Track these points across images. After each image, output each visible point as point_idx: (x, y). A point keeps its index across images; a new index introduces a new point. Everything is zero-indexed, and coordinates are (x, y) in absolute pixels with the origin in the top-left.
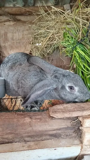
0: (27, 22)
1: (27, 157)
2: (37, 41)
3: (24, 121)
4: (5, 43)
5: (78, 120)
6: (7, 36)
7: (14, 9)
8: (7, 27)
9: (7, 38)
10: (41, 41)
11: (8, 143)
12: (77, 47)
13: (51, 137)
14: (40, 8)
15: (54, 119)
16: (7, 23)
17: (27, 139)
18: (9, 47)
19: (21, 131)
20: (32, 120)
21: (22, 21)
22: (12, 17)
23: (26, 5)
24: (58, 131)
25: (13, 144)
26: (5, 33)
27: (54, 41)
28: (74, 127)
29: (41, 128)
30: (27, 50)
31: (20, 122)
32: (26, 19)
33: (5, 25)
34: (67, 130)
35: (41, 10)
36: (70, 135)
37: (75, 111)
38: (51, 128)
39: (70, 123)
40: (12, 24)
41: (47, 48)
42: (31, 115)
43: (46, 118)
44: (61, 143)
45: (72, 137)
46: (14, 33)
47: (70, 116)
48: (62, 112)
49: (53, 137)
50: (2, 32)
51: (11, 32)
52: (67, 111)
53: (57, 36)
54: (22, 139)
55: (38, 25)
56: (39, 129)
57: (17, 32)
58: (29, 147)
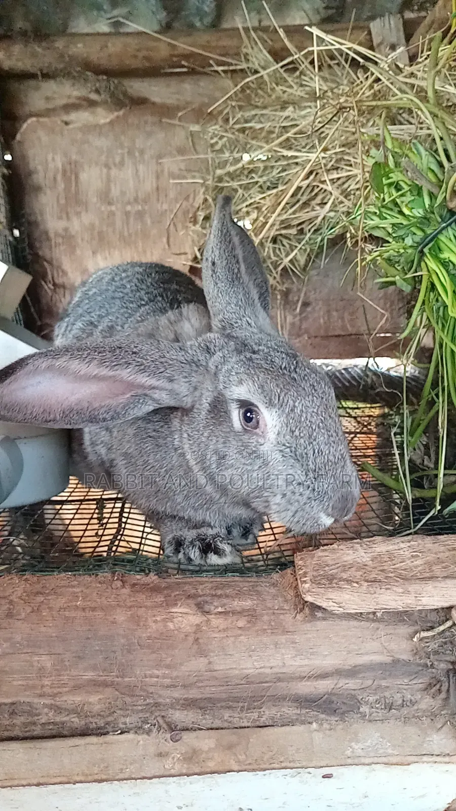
0: (178, 108)
1: (179, 808)
3: (164, 620)
4: (68, 218)
5: (449, 624)
6: (77, 185)
7: (115, 47)
8: (79, 136)
9: (77, 193)
10: (249, 209)
11: (84, 733)
12: (441, 237)
13: (304, 711)
14: (249, 37)
15: (324, 619)
16: (81, 117)
17: (179, 716)
18: (87, 237)
19: (151, 677)
20: (208, 620)
21: (154, 104)
22: (104, 84)
23: (176, 25)
24: (343, 683)
25: (109, 738)
26: (68, 167)
27: (318, 208)
28: (429, 664)
29: (255, 664)
30: (180, 254)
31: (147, 629)
32: (177, 96)
33: (71, 126)
34: (390, 675)
35: (252, 48)
36: (408, 704)
37: (437, 577)
38: (307, 663)
39: (410, 642)
40: (102, 121)
41: (281, 242)
42: (201, 593)
43: (282, 612)
44: (360, 745)
45: (414, 717)
46: (115, 165)
47: (410, 602)
48: (366, 584)
49: (315, 713)
50: (53, 159)
51: (97, 164)
52: (391, 575)
53: (332, 179)
54: (156, 714)
55: (237, 127)
56: (242, 667)
57: (128, 161)
58: (191, 758)
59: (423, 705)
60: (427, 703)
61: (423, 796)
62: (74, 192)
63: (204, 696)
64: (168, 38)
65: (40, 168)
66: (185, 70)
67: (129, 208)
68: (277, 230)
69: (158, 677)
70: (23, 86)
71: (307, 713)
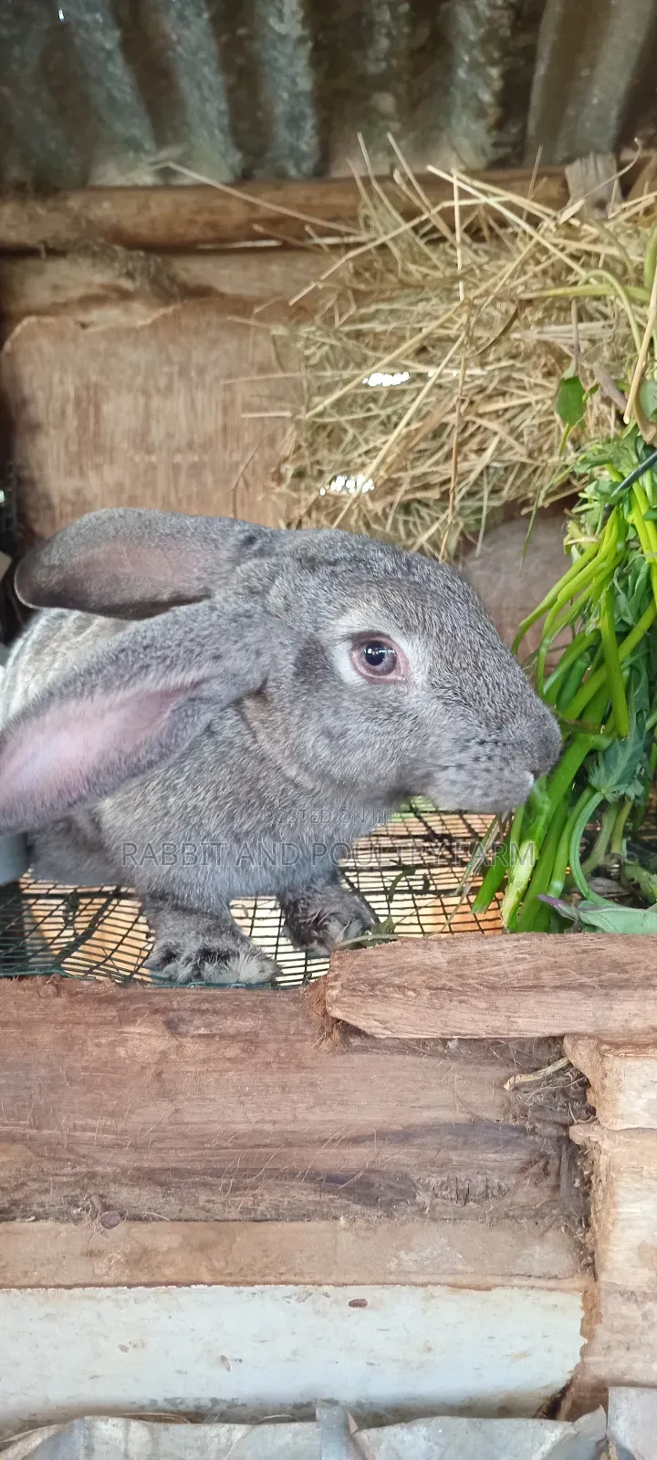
0: (259, 302)
1: (124, 1349)
2: (338, 457)
3: (112, 1044)
4: (82, 473)
5: (561, 1063)
6: (97, 422)
7: (161, 207)
8: (102, 346)
9: (97, 434)
13: (326, 1197)
14: (371, 192)
15: (364, 1050)
16: (107, 317)
17: (124, 1195)
19: (84, 1129)
20: (180, 1046)
21: (222, 295)
22: (139, 264)
23: (258, 173)
24: (387, 1152)
25: (17, 1225)
26: (84, 394)
27: (473, 456)
28: (529, 1128)
29: (250, 1115)
31: (83, 1055)
32: (259, 284)
33: (90, 330)
34: (465, 1143)
35: (375, 207)
36: (495, 1193)
37: (545, 987)
38: (333, 1118)
39: (499, 1091)
40: (140, 323)
41: (418, 511)
42: (175, 1006)
43: (300, 1038)
44: (413, 1256)
45: (507, 1216)
46: (158, 391)
47: (498, 1024)
48: (427, 992)
49: (345, 1202)
50: (61, 382)
51: (129, 389)
52: (471, 981)
53: (496, 412)
54: (91, 1191)
55: (347, 329)
56: (227, 1119)
57: (179, 385)
58: (138, 1262)
59: (521, 1197)
60: (529, 1193)
61: (525, 1355)
62: (92, 432)
63: (165, 1165)
64: (246, 192)
65: (40, 395)
66: (273, 243)
67: (178, 458)
68: (407, 492)
69: (93, 1130)
70: (17, 268)
71: (332, 1201)
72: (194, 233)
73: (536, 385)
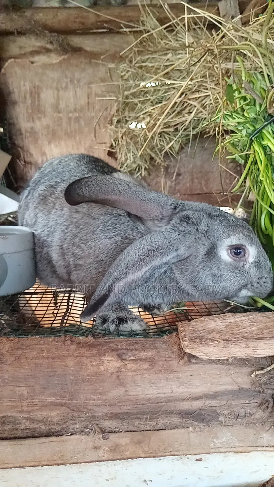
0: (101, 54)
1: (107, 480)
2: (133, 115)
3: (98, 365)
4: (33, 121)
5: (273, 366)
6: (39, 101)
7: (62, 15)
8: (40, 71)
9: (39, 105)
10: (145, 116)
11: (48, 435)
12: (264, 131)
13: (184, 420)
14: (144, 11)
15: (197, 363)
16: (41, 59)
17: (107, 424)
18: (45, 132)
19: (90, 400)
20: (125, 365)
21: (86, 51)
22: (56, 38)
23: (100, 3)
24: (208, 403)
25: (64, 438)
26: (33, 90)
27: (187, 115)
28: (261, 390)
29: (155, 391)
30: (102, 143)
31: (87, 370)
32: (100, 47)
33: (35, 64)
34: (237, 398)
35: (147, 17)
36: (248, 415)
37: (267, 338)
38: (187, 391)
39: (249, 377)
40: (54, 62)
41: (164, 136)
42: (120, 348)
43: (171, 359)
44: (219, 441)
45: (251, 423)
46: (62, 89)
47: (250, 352)
48: (223, 342)
49: (191, 421)
50: (24, 85)
51: (51, 88)
52: (238, 336)
53: (196, 98)
54: (93, 423)
55: (137, 65)
56: (146, 393)
57: (70, 86)
58: (115, 449)
59: (257, 416)
60: (260, 414)
61: (257, 471)
62: (37, 105)
63: (123, 411)
64: (94, 10)
65: (16, 90)
66: (105, 30)
67: (71, 115)
68: (162, 129)
69: (94, 400)
70: (6, 40)
71: (186, 421)
72: (75, 26)
73: (213, 88)
